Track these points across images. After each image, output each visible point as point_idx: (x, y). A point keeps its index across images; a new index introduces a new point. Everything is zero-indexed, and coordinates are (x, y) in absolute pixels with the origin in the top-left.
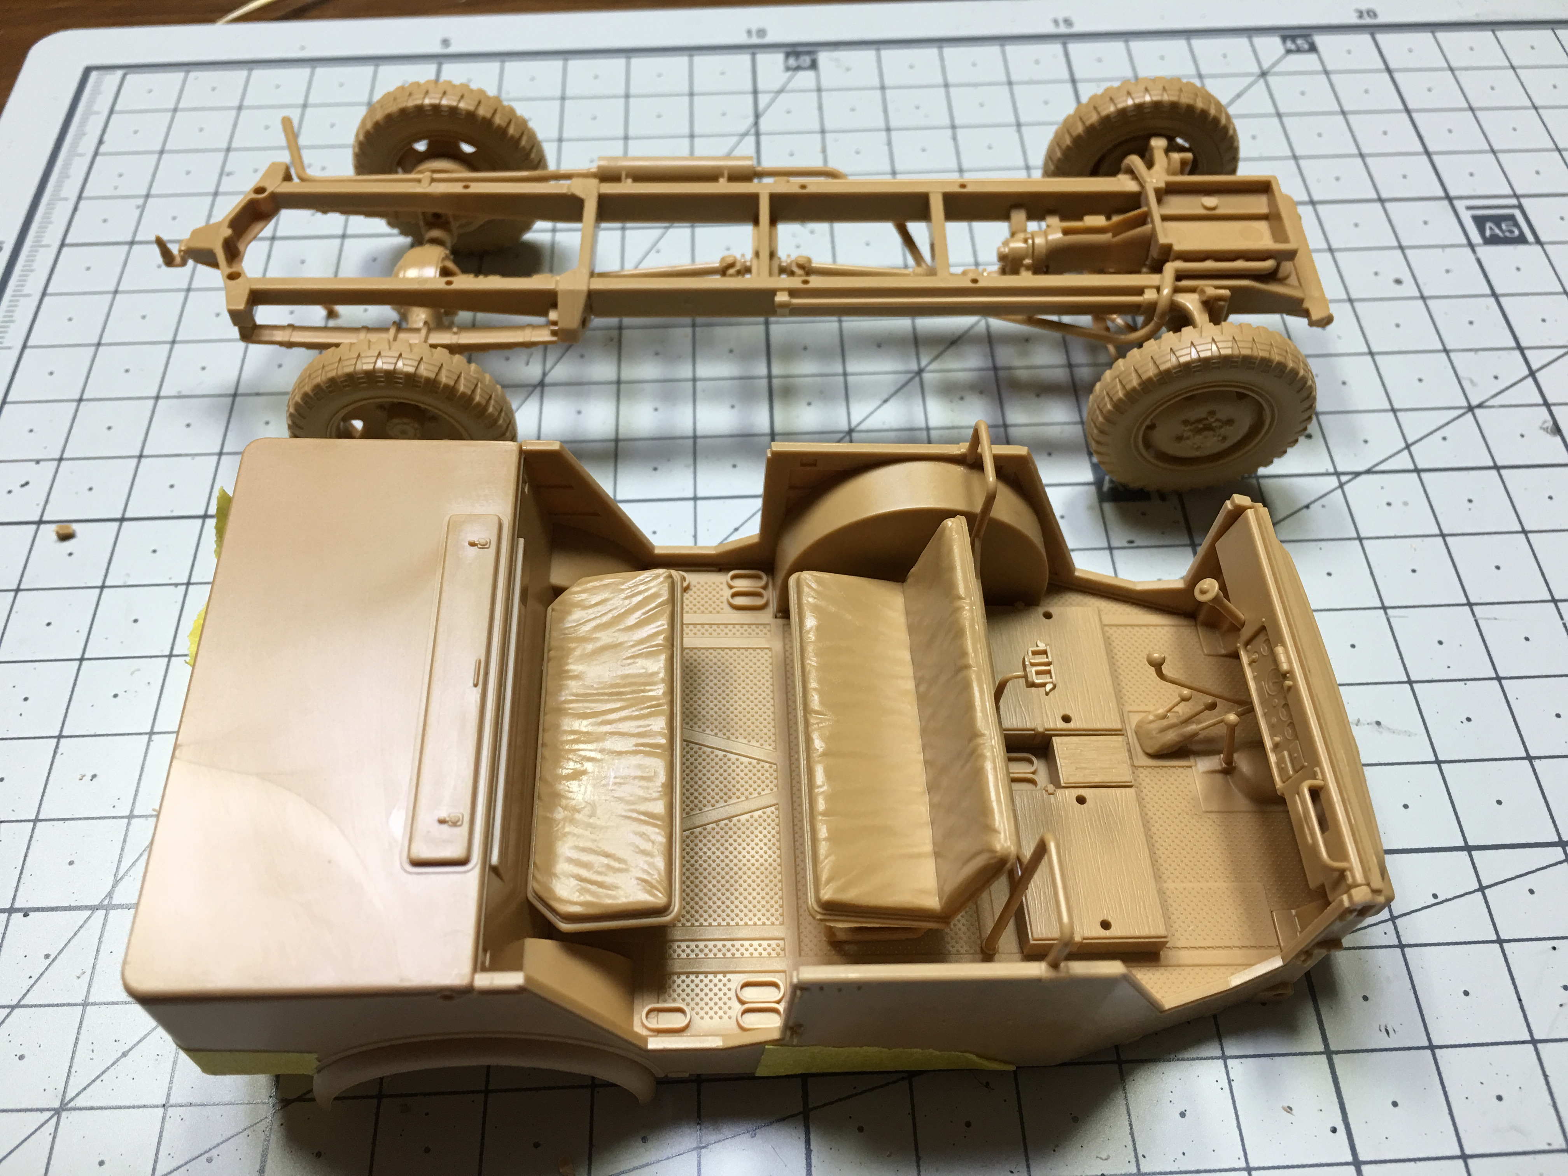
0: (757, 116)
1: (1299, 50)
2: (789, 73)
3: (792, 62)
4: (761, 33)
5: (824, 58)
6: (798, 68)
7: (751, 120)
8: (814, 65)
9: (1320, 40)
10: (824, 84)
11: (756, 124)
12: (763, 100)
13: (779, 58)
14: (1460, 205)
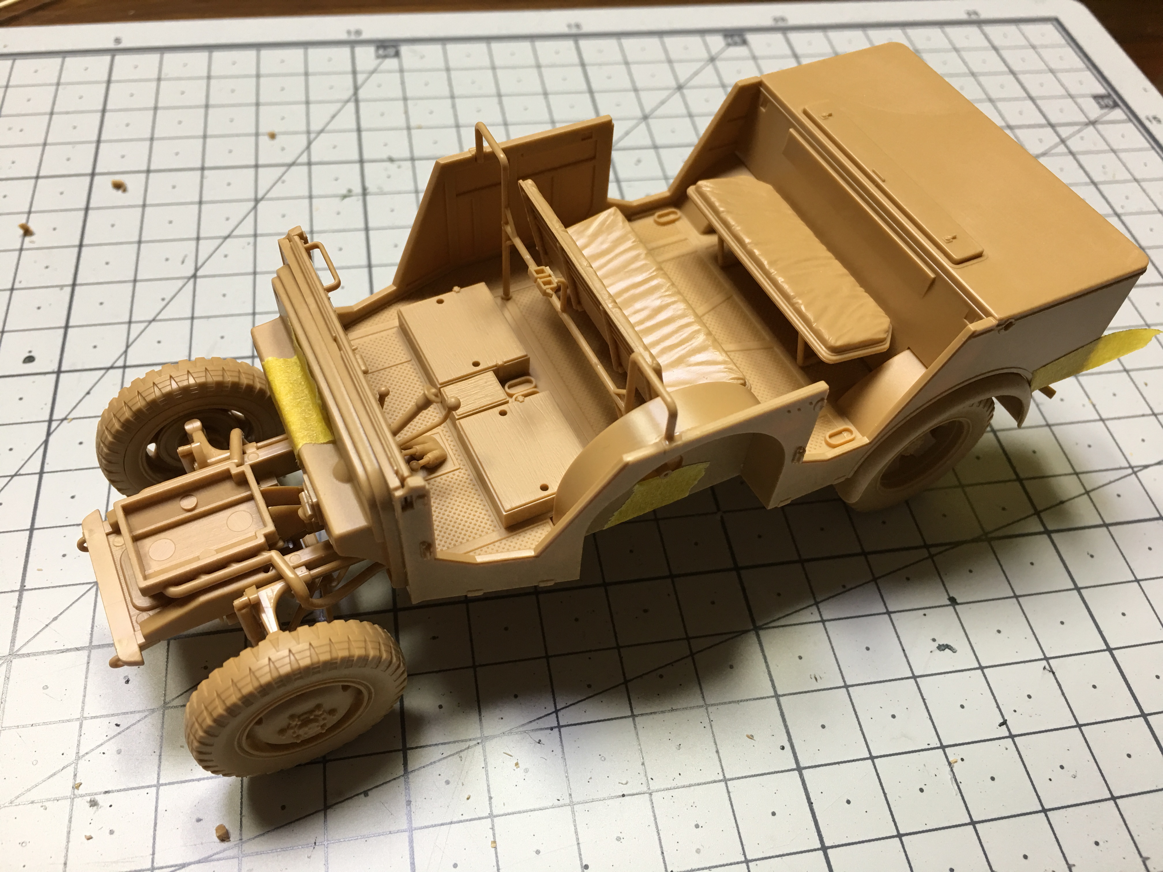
0: (356, 89)
1: (735, 44)
2: (379, 61)
3: (381, 52)
4: (358, 32)
5: (404, 49)
6: (385, 57)
7: (351, 92)
8: (397, 54)
9: (750, 37)
10: (406, 66)
11: (356, 94)
12: (360, 78)
13: (371, 50)
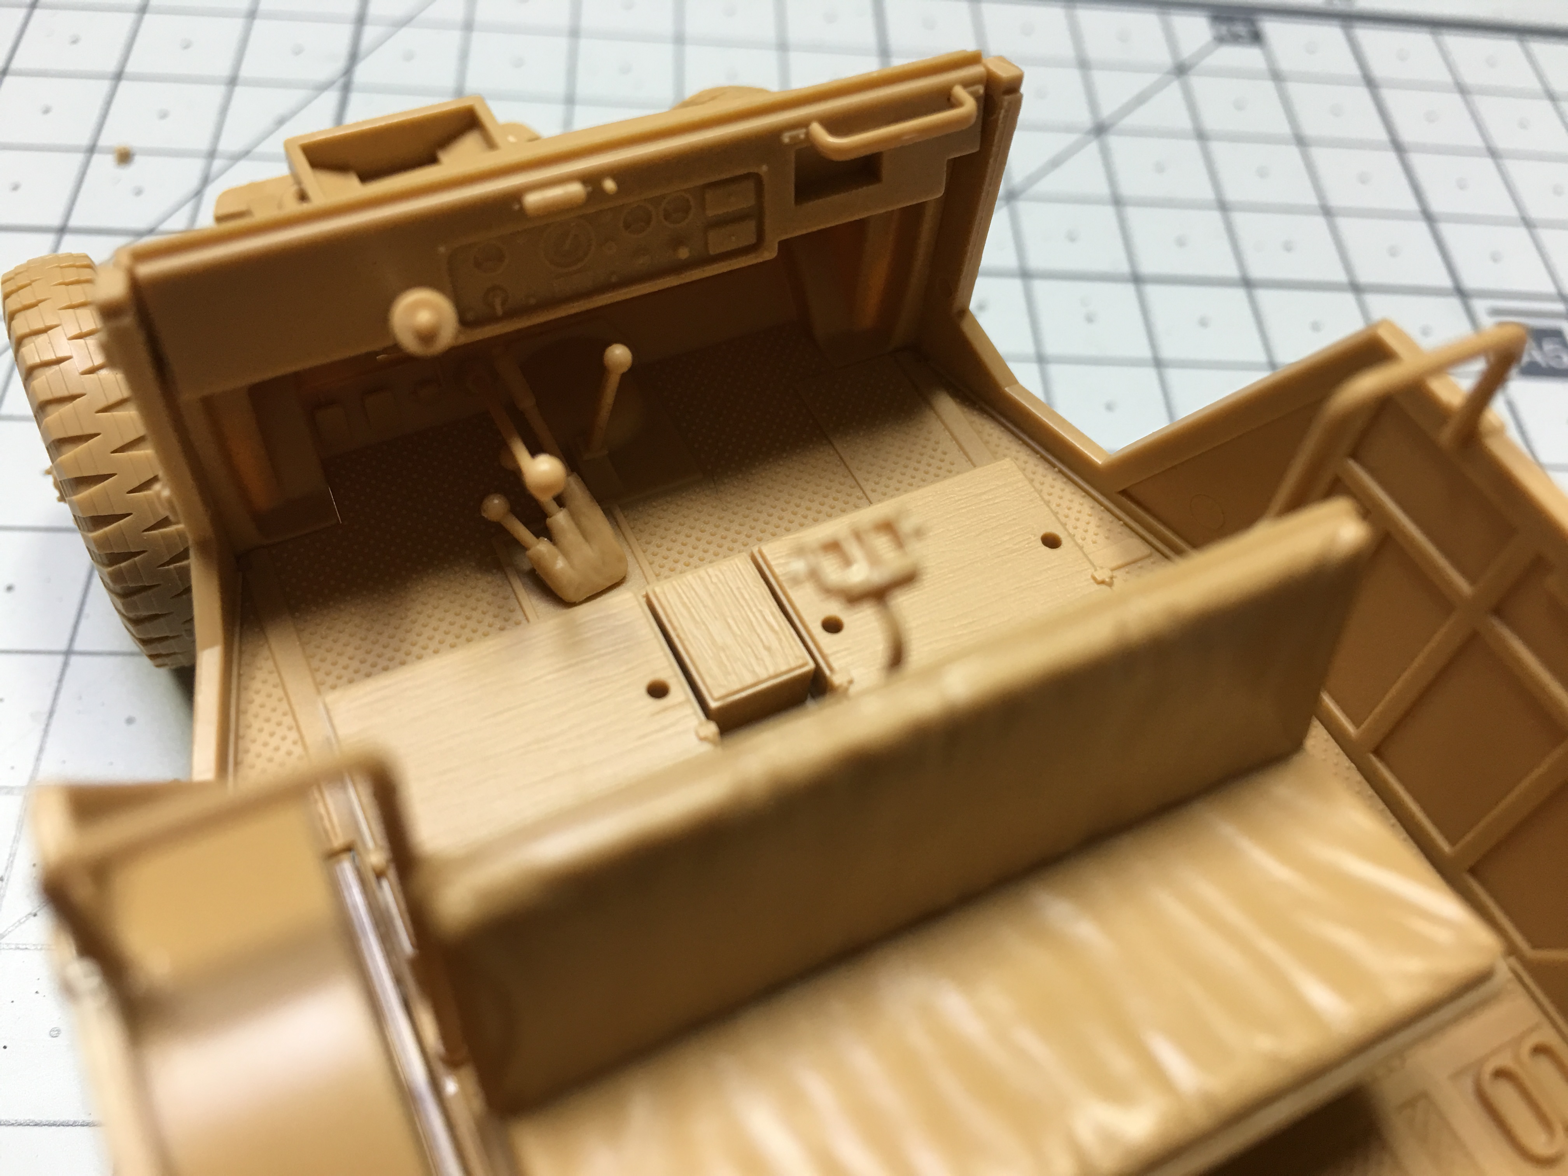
0: (354, 58)
1: (1235, 39)
7: (340, 64)
9: (1271, 27)
11: (348, 71)
14: (1480, 306)
